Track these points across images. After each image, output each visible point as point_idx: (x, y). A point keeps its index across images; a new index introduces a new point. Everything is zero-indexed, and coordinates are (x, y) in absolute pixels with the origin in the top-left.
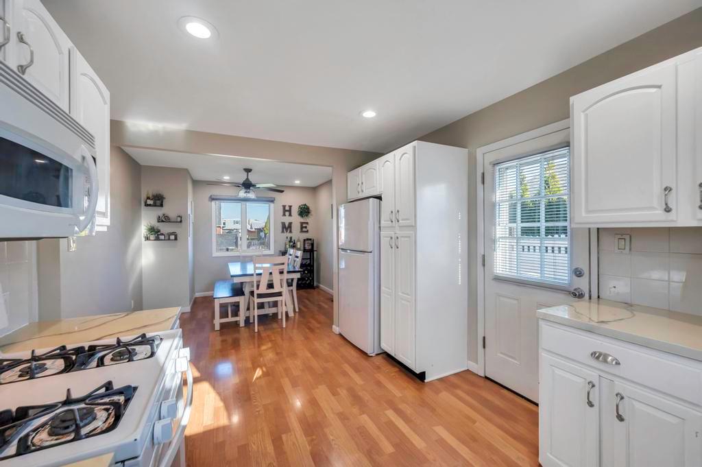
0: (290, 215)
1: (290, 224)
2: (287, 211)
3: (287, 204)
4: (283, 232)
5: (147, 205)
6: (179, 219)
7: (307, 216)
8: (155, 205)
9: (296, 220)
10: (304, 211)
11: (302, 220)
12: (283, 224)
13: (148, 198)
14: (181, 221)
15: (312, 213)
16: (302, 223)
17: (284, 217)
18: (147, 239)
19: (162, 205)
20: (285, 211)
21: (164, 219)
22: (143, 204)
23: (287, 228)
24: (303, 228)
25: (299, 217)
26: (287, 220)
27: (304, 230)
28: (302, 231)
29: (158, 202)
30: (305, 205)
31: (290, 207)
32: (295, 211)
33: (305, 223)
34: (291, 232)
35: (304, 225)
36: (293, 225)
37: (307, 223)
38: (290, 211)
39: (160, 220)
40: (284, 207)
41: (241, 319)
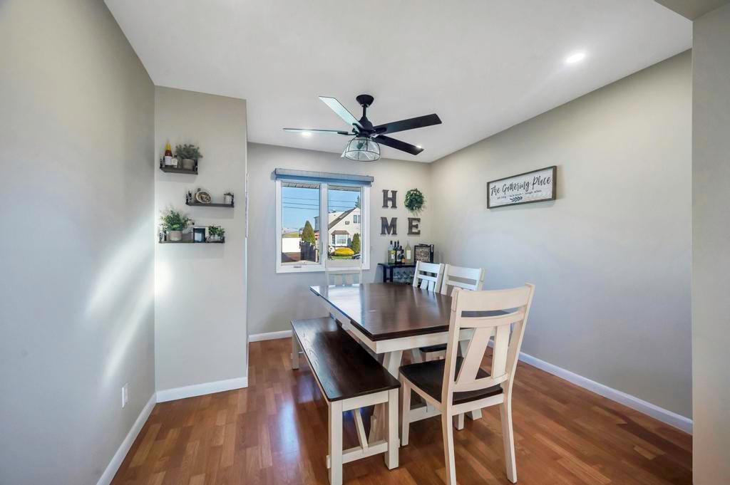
0: (394, 206)
1: (394, 220)
2: (390, 199)
3: (390, 189)
4: (383, 233)
5: (165, 168)
6: (229, 200)
7: (419, 207)
8: (180, 169)
9: (402, 214)
10: (415, 201)
11: (411, 215)
12: (384, 220)
13: (168, 153)
14: (232, 205)
15: (425, 204)
16: (411, 220)
17: (385, 210)
18: (165, 239)
19: (194, 170)
20: (386, 199)
21: (198, 200)
22: (157, 165)
23: (389, 227)
24: (413, 226)
25: (407, 210)
26: (389, 214)
27: (414, 230)
28: (410, 233)
29: (188, 163)
30: (416, 190)
31: (394, 193)
32: (401, 199)
33: (415, 219)
34: (395, 233)
35: (414, 223)
36: (398, 222)
37: (418, 220)
38: (394, 199)
39: (191, 201)
40: (385, 192)
41: (391, 447)
